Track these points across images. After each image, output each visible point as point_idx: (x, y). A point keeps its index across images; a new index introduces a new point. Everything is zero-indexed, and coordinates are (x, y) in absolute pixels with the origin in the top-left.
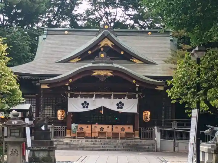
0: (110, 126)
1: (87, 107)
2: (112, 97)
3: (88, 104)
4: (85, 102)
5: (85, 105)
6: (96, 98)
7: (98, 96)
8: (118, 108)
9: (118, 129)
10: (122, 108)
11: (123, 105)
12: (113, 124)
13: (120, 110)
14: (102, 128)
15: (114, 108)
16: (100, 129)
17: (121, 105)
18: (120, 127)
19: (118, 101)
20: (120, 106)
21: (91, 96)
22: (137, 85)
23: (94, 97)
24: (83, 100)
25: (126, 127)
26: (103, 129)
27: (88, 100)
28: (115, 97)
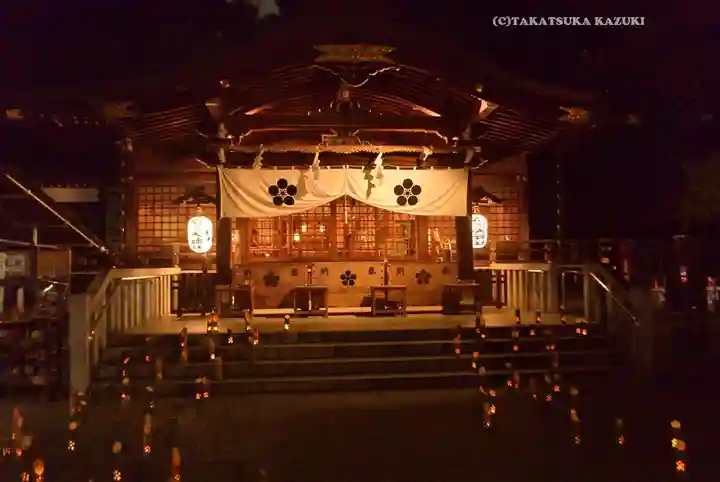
0: (379, 267)
1: (290, 202)
2: (379, 162)
3: (292, 190)
4: (282, 183)
5: (283, 193)
6: (322, 166)
8: (401, 202)
9: (405, 276)
11: (417, 190)
13: (408, 209)
14: (348, 273)
15: (387, 201)
16: (342, 277)
18: (412, 268)
20: (407, 193)
23: (316, 160)
24: (274, 176)
25: (434, 269)
26: (354, 277)
27: (292, 176)
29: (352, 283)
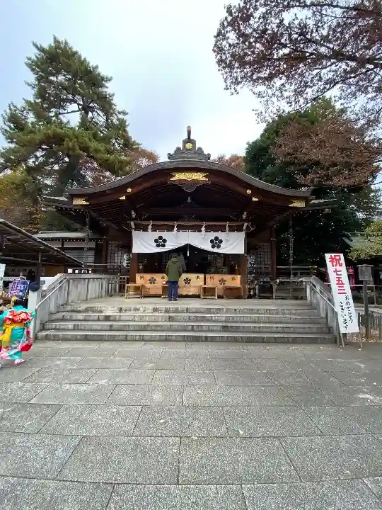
0: (202, 276)
1: (164, 246)
2: (203, 229)
3: (165, 241)
4: (160, 238)
6: (178, 230)
7: (180, 228)
8: (213, 247)
9: (214, 281)
10: (219, 247)
11: (221, 241)
12: (205, 272)
13: (216, 250)
14: (187, 278)
15: (207, 246)
16: (184, 280)
17: (216, 242)
18: (217, 277)
19: (212, 235)
21: (170, 229)
22: (254, 199)
23: (175, 229)
24: (157, 234)
25: (228, 277)
26: (190, 280)
27: (165, 235)
28: (208, 229)
29: (189, 283)
